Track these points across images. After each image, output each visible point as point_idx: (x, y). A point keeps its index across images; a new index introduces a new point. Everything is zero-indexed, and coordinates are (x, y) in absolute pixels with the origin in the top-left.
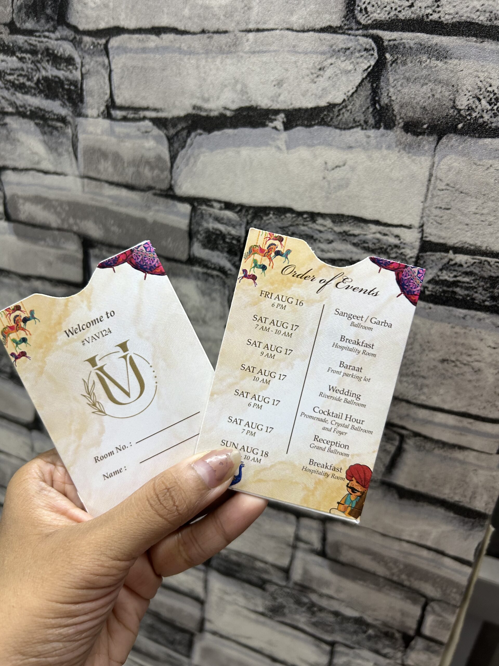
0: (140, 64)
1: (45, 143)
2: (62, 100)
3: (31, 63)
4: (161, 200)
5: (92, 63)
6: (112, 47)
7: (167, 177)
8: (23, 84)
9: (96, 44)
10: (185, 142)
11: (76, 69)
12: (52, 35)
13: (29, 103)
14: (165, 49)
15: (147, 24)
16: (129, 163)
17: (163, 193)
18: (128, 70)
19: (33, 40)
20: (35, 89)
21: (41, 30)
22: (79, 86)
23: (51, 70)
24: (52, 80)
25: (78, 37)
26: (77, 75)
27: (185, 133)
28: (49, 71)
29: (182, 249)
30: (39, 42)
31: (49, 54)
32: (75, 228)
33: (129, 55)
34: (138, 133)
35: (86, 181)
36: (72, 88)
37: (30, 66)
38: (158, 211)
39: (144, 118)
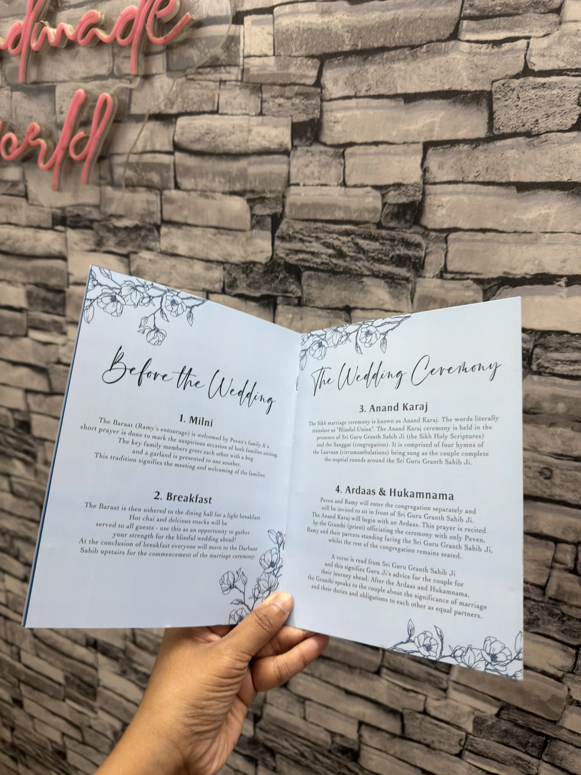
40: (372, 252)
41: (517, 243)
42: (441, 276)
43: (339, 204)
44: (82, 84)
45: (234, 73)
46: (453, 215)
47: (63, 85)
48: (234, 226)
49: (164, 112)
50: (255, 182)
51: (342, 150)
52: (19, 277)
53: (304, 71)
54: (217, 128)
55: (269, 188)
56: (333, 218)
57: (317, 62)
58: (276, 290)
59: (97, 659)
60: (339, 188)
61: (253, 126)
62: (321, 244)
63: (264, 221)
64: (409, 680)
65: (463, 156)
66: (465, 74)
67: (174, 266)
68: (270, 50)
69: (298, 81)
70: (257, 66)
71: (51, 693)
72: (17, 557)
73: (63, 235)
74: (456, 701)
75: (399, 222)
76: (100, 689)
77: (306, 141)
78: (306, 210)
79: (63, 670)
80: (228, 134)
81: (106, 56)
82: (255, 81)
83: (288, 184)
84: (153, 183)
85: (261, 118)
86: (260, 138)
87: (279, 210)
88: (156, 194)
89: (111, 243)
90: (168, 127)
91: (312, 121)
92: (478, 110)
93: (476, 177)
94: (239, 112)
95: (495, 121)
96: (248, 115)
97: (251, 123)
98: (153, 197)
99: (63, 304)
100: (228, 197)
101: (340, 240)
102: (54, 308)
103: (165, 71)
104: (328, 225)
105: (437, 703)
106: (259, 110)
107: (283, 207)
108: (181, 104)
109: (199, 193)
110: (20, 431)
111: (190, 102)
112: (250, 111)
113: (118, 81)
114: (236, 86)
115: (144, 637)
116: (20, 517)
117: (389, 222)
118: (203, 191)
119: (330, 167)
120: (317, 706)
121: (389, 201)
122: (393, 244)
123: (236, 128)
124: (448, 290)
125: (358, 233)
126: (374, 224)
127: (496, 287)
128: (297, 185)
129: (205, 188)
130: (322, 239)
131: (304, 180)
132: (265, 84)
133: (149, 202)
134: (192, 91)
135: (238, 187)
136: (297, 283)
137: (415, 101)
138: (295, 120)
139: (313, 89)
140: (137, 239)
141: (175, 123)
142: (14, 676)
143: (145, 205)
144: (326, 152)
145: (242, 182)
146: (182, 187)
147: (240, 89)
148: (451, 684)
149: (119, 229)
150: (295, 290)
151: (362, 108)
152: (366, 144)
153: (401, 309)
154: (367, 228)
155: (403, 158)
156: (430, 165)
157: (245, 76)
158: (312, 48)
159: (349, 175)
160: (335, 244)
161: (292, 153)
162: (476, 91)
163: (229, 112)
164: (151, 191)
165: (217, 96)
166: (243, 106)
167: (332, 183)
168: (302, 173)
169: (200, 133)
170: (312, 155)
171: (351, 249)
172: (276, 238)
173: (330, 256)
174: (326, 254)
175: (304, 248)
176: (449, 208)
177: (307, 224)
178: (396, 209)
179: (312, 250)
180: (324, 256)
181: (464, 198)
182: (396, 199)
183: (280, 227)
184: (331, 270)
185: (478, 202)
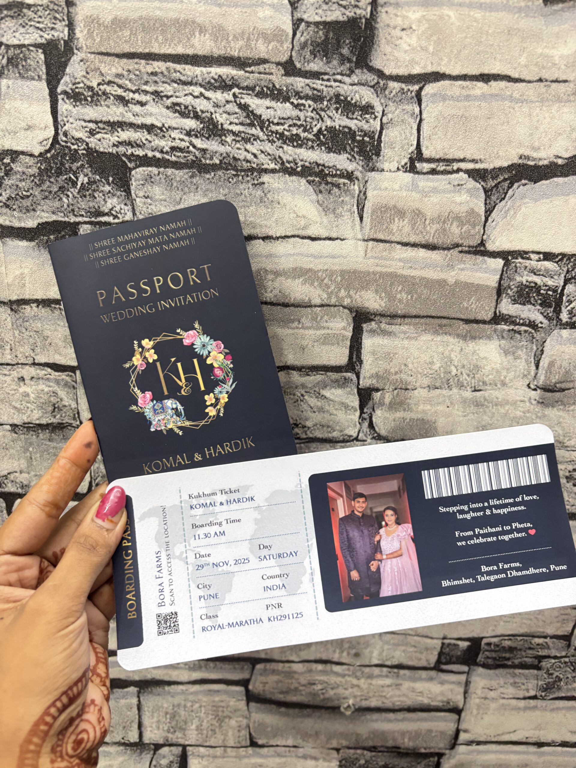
0: (460, 113)
1: (318, 202)
2: (350, 154)
3: (312, 112)
4: (469, 257)
5: (397, 112)
6: (426, 95)
7: (479, 232)
8: (297, 135)
9: (405, 90)
10: (507, 193)
11: (376, 117)
12: (346, 79)
13: (301, 158)
15: (475, 71)
16: (432, 220)
17: (471, 249)
18: (445, 118)
19: (318, 84)
20: (313, 141)
21: (331, 73)
23: (339, 119)
24: (340, 132)
25: (382, 83)
28: (336, 120)
29: (487, 308)
30: (326, 86)
31: (338, 101)
32: (347, 301)
33: (447, 103)
34: (449, 186)
35: (371, 243)
36: (367, 139)
37: (309, 114)
38: (462, 270)
39: (458, 170)
40: (278, 124)
41: (542, 101)
42: (411, 167)
43: (199, 20)
46: (431, 49)
56: (190, 52)
62: (168, 108)
63: (25, 58)
75: (328, 62)
78: (127, 33)
87: (61, 32)
101: (208, 99)
104: (178, 67)
107: (71, 26)
117: (308, 62)
121: (305, 17)
122: (318, 106)
124: (425, 194)
125: (245, 84)
126: (278, 64)
127: (506, 184)
130: (168, 97)
150: (118, 208)
153: (340, 235)
154: (265, 73)
160: (198, 110)
171: (232, 118)
172: (60, 97)
173: (189, 133)
174: (181, 129)
175: (130, 118)
176: (423, 32)
177: (131, 64)
178: (321, 33)
179: (148, 121)
180: (175, 134)
181: (451, 13)
182: (320, 11)
183: (68, 70)
184: (193, 162)
185: (476, 21)
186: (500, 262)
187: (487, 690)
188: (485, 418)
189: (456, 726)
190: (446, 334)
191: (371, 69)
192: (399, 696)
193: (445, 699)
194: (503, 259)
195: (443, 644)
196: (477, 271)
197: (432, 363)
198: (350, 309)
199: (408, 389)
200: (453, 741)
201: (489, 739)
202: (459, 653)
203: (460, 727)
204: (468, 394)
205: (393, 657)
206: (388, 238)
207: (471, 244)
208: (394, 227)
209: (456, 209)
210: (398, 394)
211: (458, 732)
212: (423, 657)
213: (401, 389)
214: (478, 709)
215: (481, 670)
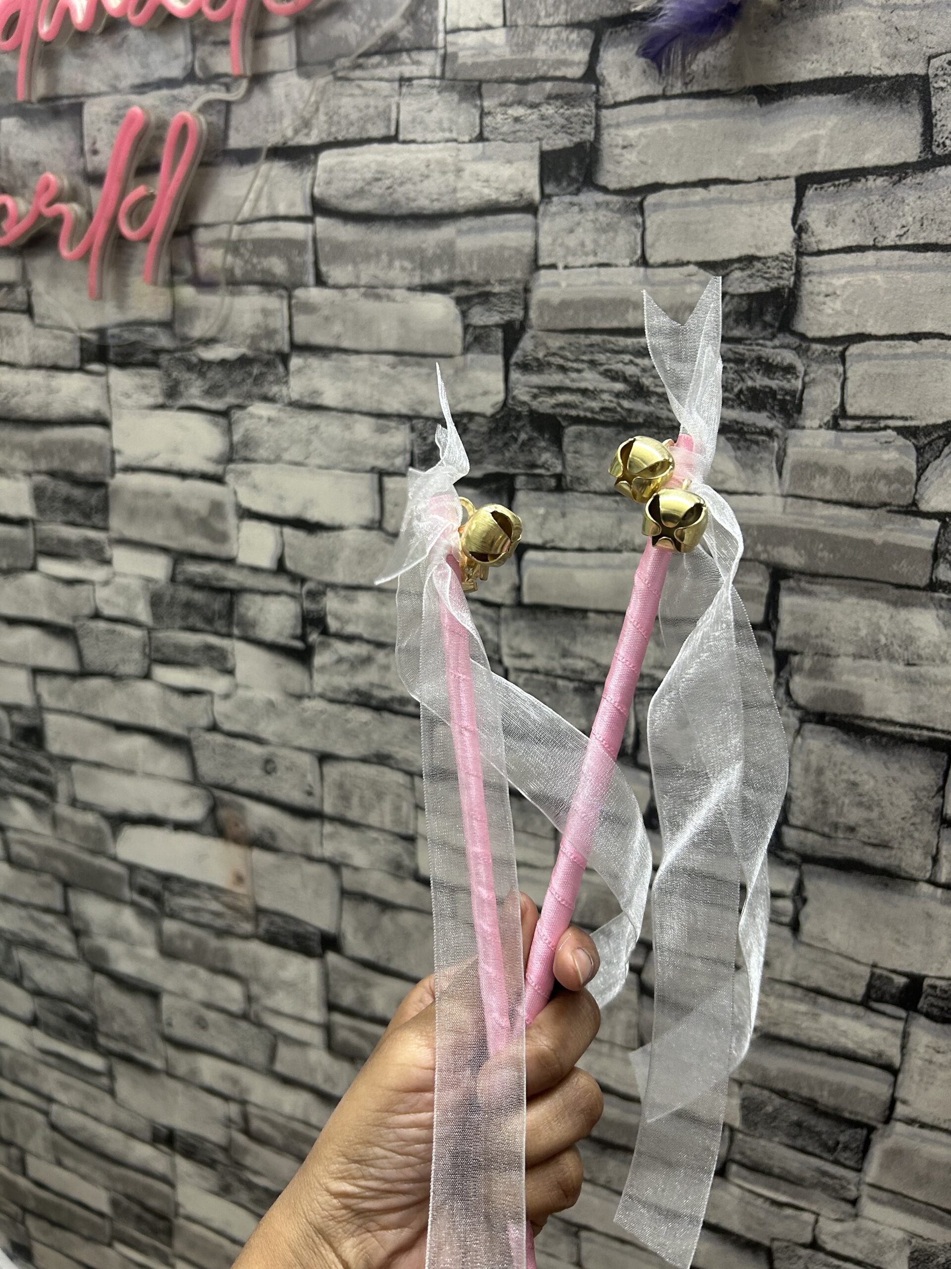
0: (887, 371)
1: (736, 458)
2: (770, 412)
4: (898, 517)
5: (820, 372)
6: (851, 355)
7: (910, 490)
9: (829, 350)
10: (941, 452)
11: (797, 377)
12: (769, 343)
14: (925, 354)
15: (903, 331)
16: (857, 478)
17: (902, 509)
18: (871, 377)
19: (740, 348)
20: (733, 401)
21: (753, 338)
22: (798, 395)
23: (761, 380)
24: (760, 391)
25: (805, 345)
26: (799, 384)
27: (941, 442)
28: (758, 380)
29: (921, 573)
30: (749, 350)
31: (760, 363)
32: (763, 557)
33: (873, 362)
34: (875, 444)
35: (790, 500)
36: (788, 398)
37: (731, 376)
38: (891, 530)
39: (886, 428)
42: (834, 424)
44: (134, 98)
45: (429, 62)
46: (856, 311)
47: (97, 100)
48: (429, 348)
49: (291, 143)
50: (471, 264)
51: (638, 199)
52: (19, 461)
53: (564, 52)
54: (396, 168)
55: (498, 276)
56: (623, 325)
57: (588, 35)
58: (512, 464)
59: (173, 1166)
60: (633, 268)
61: (466, 161)
62: (601, 374)
63: (488, 336)
64: (783, 1185)
65: (874, 198)
66: (875, 46)
67: (317, 427)
68: (495, 15)
69: (552, 73)
70: (472, 48)
71: (85, 1232)
72: (18, 980)
73: (102, 380)
74: (875, 1221)
75: (751, 329)
76: (181, 1222)
77: (569, 185)
78: (571, 312)
79: (107, 1189)
80: (417, 178)
81: (180, 44)
82: (467, 77)
83: (535, 266)
84: (274, 275)
85: (480, 145)
86: (479, 183)
87: (517, 314)
88: (281, 297)
89: (194, 393)
90: (302, 168)
91: (580, 146)
92: (903, 110)
93: (900, 236)
94: (439, 136)
95: (935, 130)
96: (455, 140)
97: (462, 157)
98: (275, 303)
99: (104, 508)
100: (418, 295)
101: (637, 365)
102: (87, 515)
103: (294, 66)
104: (613, 339)
105: (838, 1227)
106: (477, 130)
107: (526, 309)
108: (326, 127)
109: (362, 290)
110: (23, 745)
111: (344, 122)
112: (458, 134)
113: (202, 88)
114: (431, 87)
115: (265, 1120)
116: (24, 905)
117: (732, 329)
118: (373, 287)
119: (616, 231)
120: (601, 1239)
121: (730, 290)
122: (740, 368)
123: (432, 167)
124: (850, 451)
128: (553, 266)
129: (374, 282)
130: (601, 364)
131: (565, 257)
132: (488, 81)
133: (266, 312)
134: (345, 101)
135: (438, 276)
136: (555, 449)
137: (781, 98)
138: (546, 147)
139: (580, 87)
140: (243, 380)
141: (315, 162)
142: (15, 1203)
143: (259, 318)
144: (607, 204)
145: (446, 267)
146: (331, 281)
147: (439, 92)
148: (865, 1190)
149: (210, 364)
150: (550, 462)
151: (677, 117)
152: (684, 185)
153: (758, 490)
155: (757, 209)
156: (809, 220)
157: (447, 68)
158: (579, 8)
159: (653, 245)
160: (627, 373)
161: (541, 209)
162: (897, 75)
163: (420, 139)
164: (270, 292)
165: (394, 108)
166: (446, 125)
167: (620, 262)
168: (561, 245)
169: (364, 180)
170: (581, 210)
172: (512, 368)
173: (618, 395)
174: (610, 392)
175: (568, 383)
176: (848, 297)
177: (572, 338)
178: (744, 304)
179: (583, 385)
180: (605, 396)
181: (878, 277)
182: (744, 285)
183: (521, 345)
184: (620, 421)
185: (906, 283)
186: (936, 524)
187: (931, 1051)
188: (922, 697)
189: (891, 1091)
190: (873, 598)
191: (794, 333)
192: (816, 1030)
193: (876, 1049)
194: (940, 520)
195: (873, 975)
196: (908, 532)
197: (858, 629)
198: (767, 564)
199: (828, 655)
200: (887, 1113)
201: (936, 1123)
202: (894, 991)
203: (897, 1095)
204: (900, 668)
205: (809, 977)
206: (808, 494)
207: (901, 503)
208: (815, 484)
209: (884, 467)
210: (818, 661)
211: (893, 1102)
212: (847, 984)
213: (822, 654)
214: (921, 1074)
215: (923, 1020)
